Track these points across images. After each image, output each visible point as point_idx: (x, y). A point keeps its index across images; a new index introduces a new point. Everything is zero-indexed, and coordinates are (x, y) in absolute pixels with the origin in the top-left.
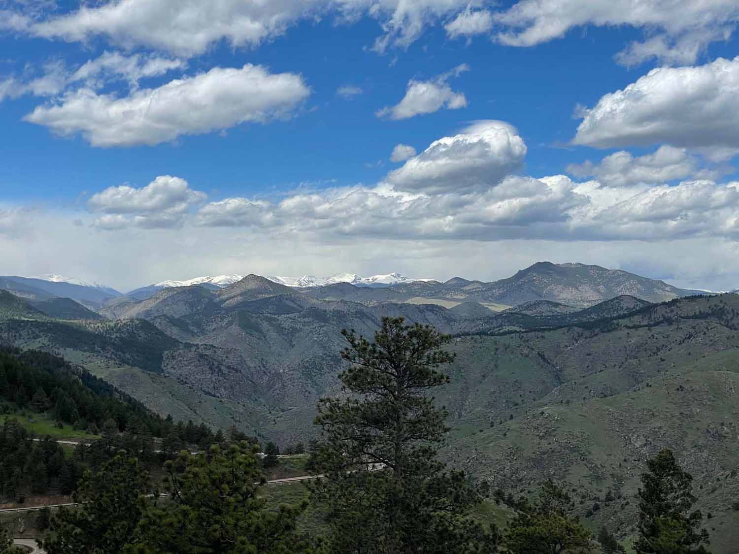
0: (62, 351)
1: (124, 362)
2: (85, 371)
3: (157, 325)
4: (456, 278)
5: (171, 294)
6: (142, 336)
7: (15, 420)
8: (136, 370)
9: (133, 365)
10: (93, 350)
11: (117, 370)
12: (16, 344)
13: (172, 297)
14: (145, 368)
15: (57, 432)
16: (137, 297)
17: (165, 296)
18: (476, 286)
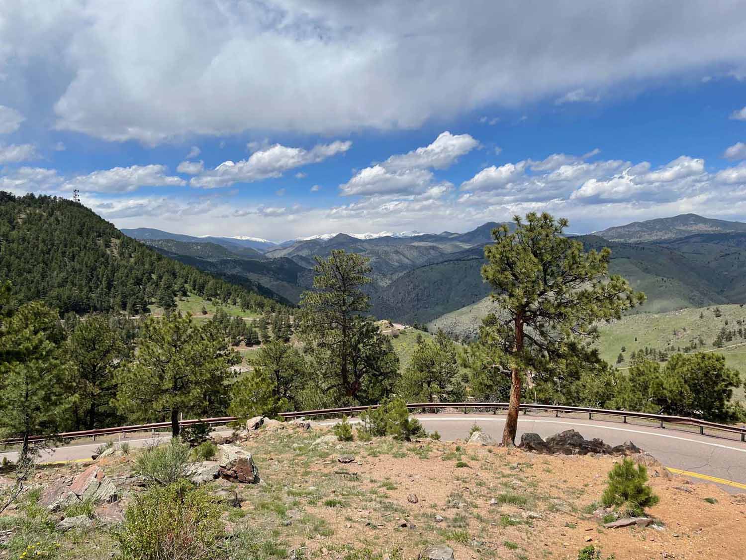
0: (248, 274)
1: (278, 279)
2: (259, 284)
3: (294, 260)
4: (446, 232)
5: (300, 244)
6: (287, 266)
7: (221, 308)
8: (285, 283)
9: (283, 281)
10: (263, 273)
11: (275, 283)
12: (225, 271)
13: (301, 246)
14: (289, 282)
15: (242, 314)
16: (284, 247)
17: (298, 245)
18: (456, 235)
